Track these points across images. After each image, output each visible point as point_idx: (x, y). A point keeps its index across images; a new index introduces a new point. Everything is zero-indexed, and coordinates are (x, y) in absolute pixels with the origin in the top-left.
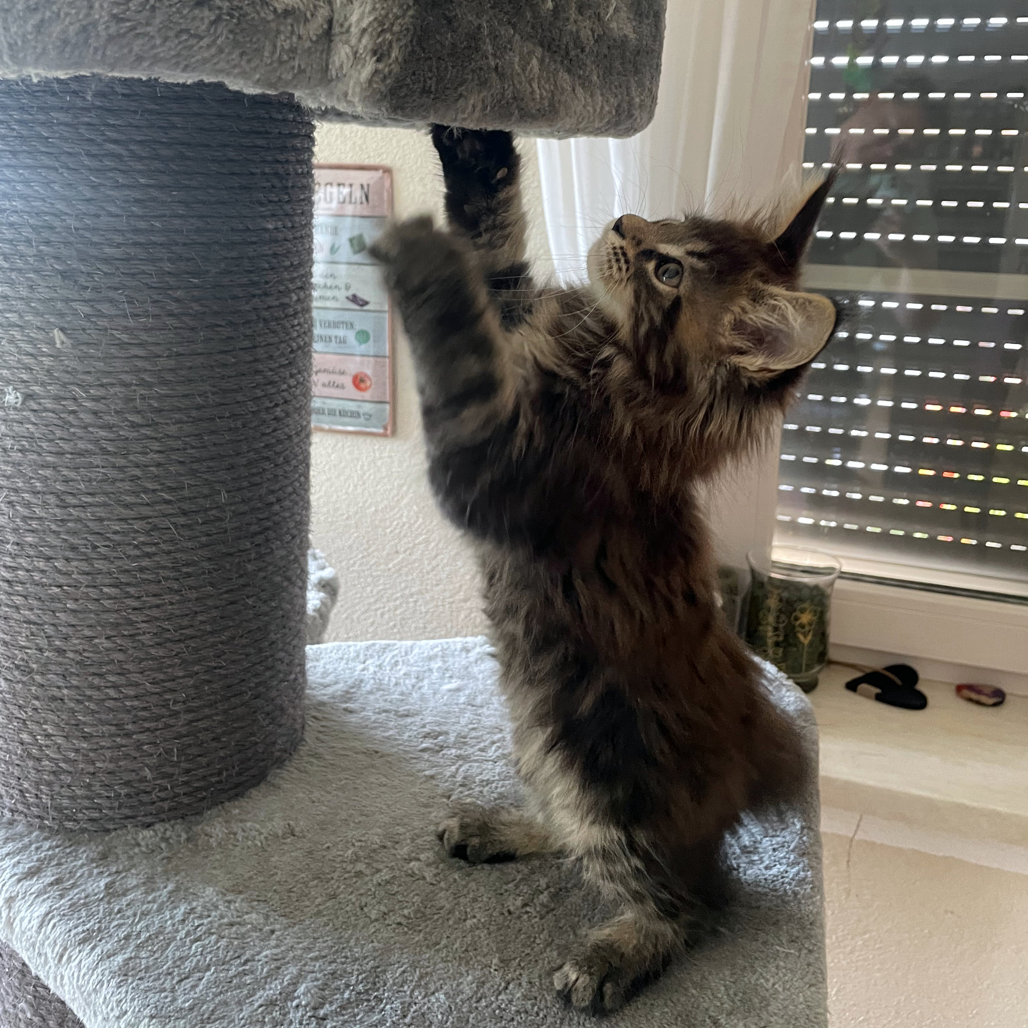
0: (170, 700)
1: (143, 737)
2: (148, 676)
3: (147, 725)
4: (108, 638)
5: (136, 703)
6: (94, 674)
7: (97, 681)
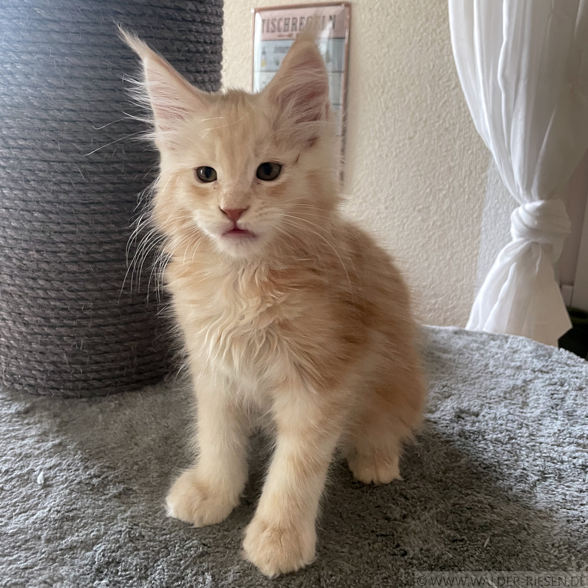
0: (82, 305)
1: (62, 330)
2: (67, 284)
3: (65, 322)
4: (38, 251)
5: (58, 304)
6: (29, 277)
7: (31, 282)
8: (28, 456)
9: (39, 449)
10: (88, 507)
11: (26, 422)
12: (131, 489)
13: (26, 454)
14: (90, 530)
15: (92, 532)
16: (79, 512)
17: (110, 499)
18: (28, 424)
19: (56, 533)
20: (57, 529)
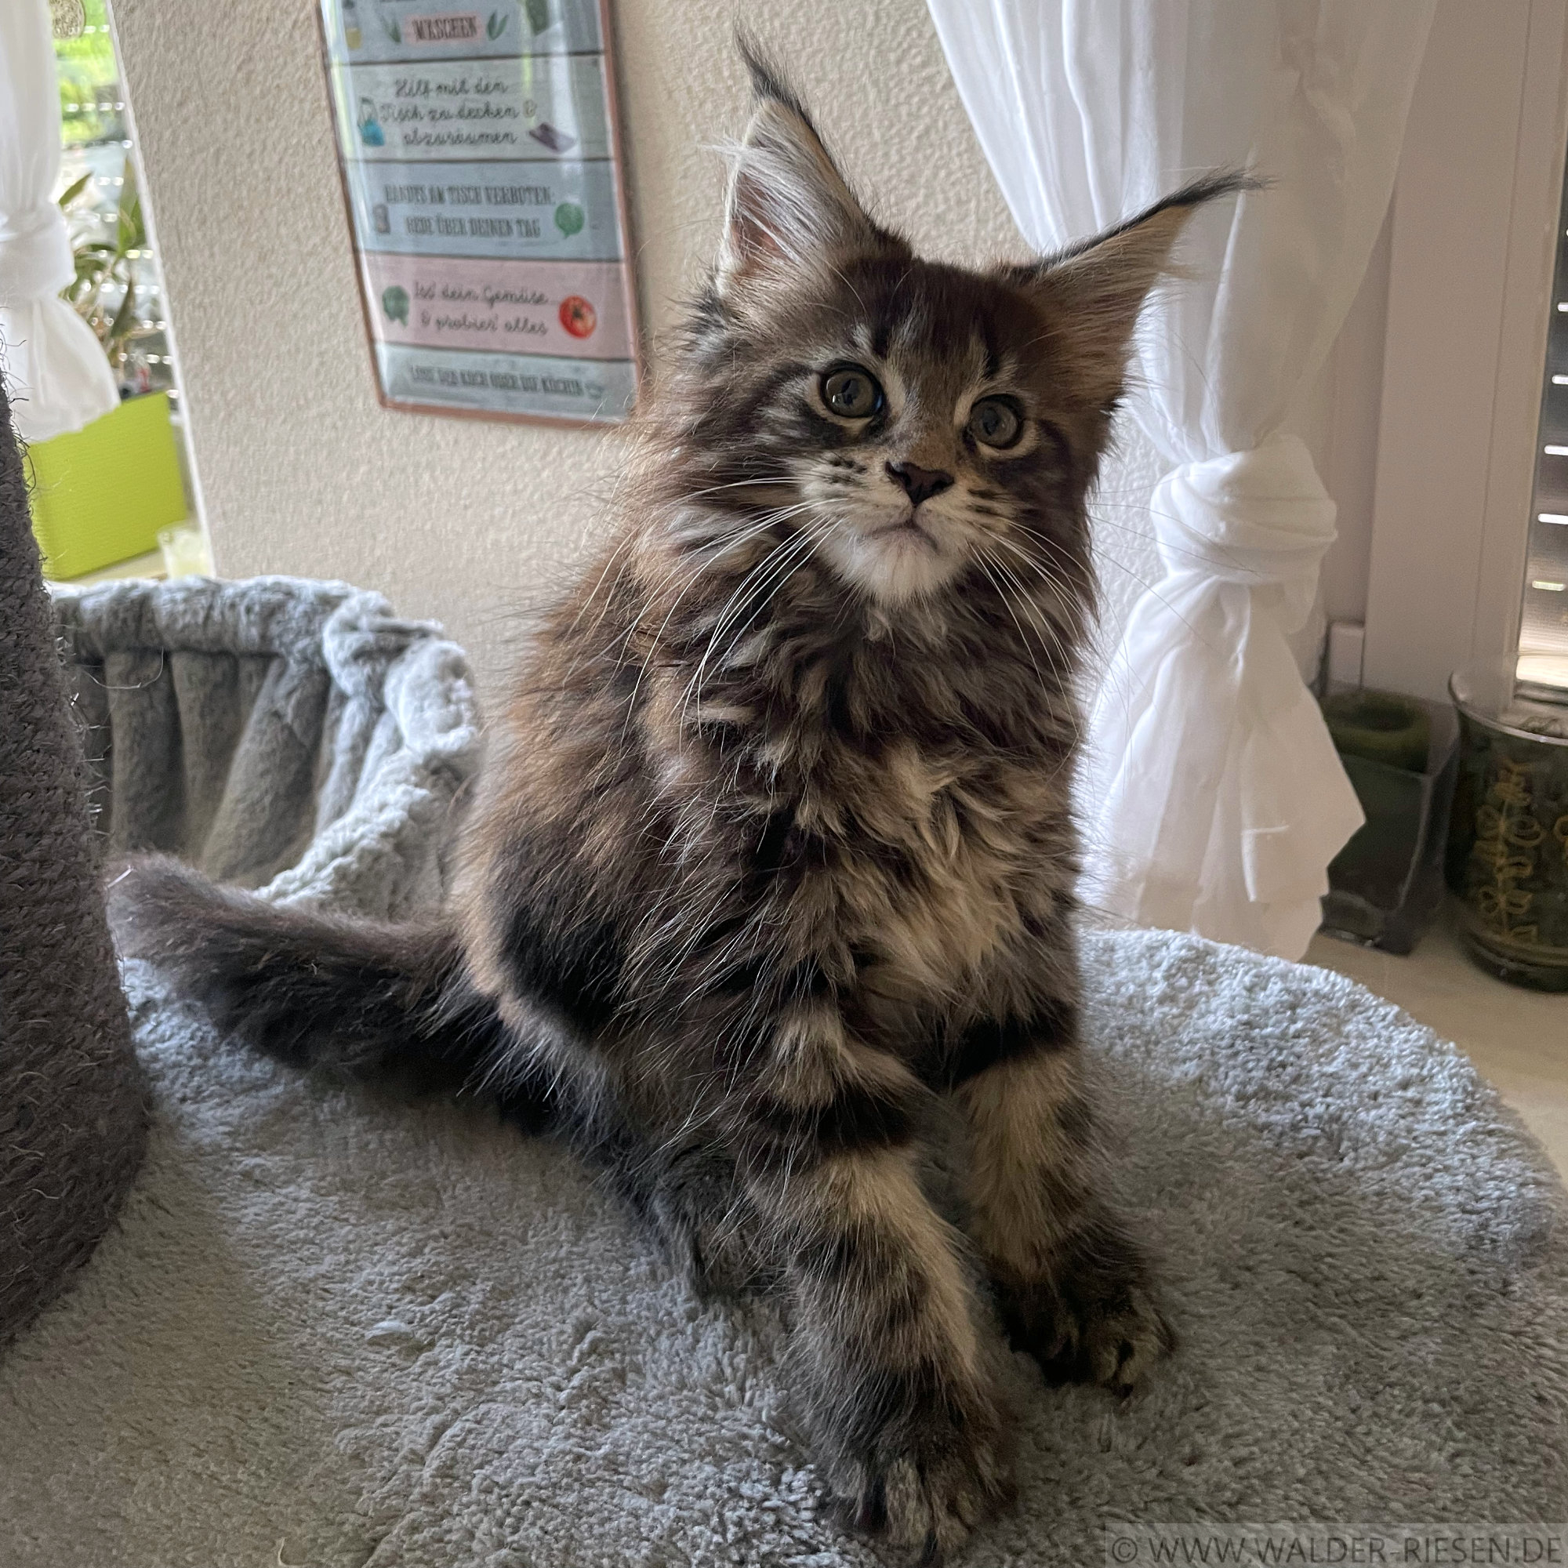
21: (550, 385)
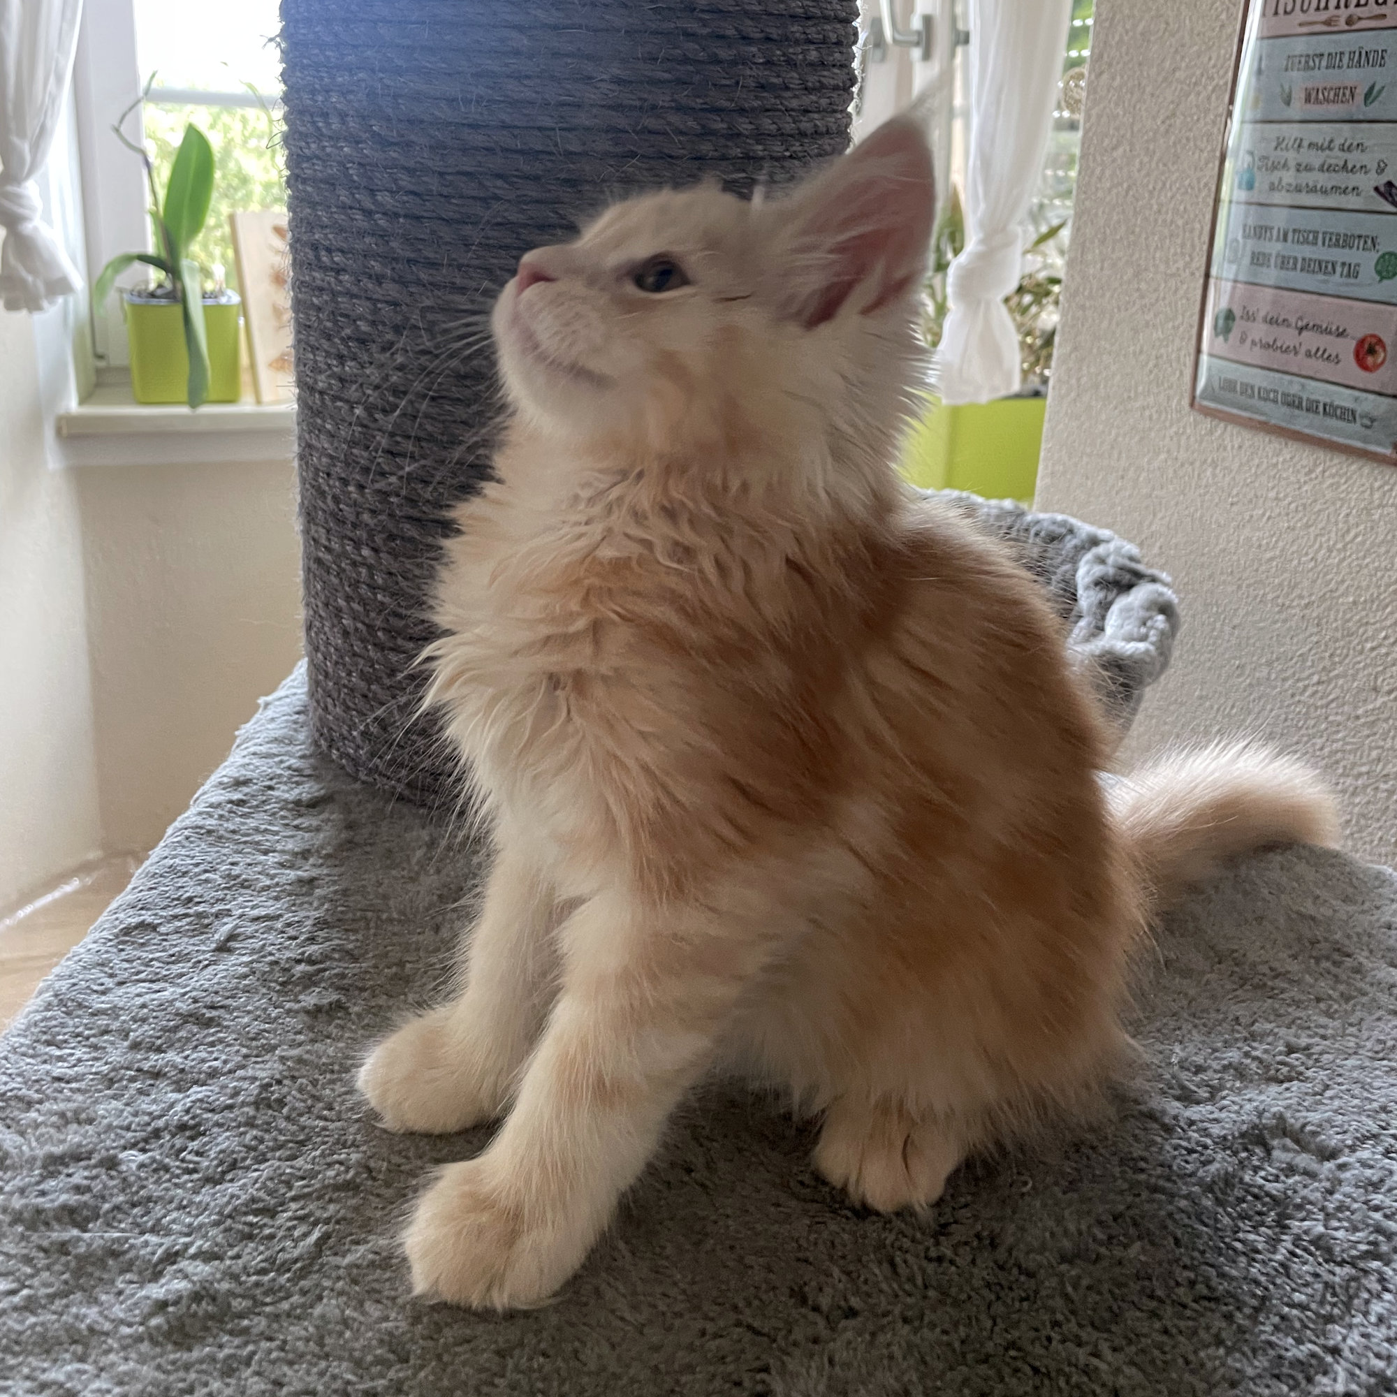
5: (387, 600)
7: (351, 549)
8: (245, 885)
9: (272, 877)
10: (249, 1012)
11: (296, 823)
12: (346, 1009)
13: (246, 880)
14: (215, 1055)
15: (216, 1059)
16: (227, 1016)
17: (297, 1012)
18: (297, 827)
19: (159, 1038)
20: (169, 1031)
21: (1329, 410)
